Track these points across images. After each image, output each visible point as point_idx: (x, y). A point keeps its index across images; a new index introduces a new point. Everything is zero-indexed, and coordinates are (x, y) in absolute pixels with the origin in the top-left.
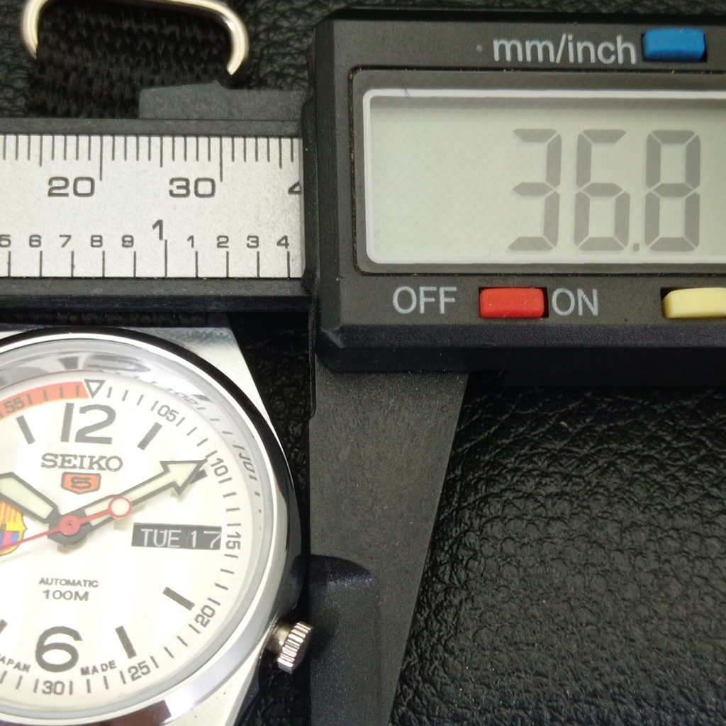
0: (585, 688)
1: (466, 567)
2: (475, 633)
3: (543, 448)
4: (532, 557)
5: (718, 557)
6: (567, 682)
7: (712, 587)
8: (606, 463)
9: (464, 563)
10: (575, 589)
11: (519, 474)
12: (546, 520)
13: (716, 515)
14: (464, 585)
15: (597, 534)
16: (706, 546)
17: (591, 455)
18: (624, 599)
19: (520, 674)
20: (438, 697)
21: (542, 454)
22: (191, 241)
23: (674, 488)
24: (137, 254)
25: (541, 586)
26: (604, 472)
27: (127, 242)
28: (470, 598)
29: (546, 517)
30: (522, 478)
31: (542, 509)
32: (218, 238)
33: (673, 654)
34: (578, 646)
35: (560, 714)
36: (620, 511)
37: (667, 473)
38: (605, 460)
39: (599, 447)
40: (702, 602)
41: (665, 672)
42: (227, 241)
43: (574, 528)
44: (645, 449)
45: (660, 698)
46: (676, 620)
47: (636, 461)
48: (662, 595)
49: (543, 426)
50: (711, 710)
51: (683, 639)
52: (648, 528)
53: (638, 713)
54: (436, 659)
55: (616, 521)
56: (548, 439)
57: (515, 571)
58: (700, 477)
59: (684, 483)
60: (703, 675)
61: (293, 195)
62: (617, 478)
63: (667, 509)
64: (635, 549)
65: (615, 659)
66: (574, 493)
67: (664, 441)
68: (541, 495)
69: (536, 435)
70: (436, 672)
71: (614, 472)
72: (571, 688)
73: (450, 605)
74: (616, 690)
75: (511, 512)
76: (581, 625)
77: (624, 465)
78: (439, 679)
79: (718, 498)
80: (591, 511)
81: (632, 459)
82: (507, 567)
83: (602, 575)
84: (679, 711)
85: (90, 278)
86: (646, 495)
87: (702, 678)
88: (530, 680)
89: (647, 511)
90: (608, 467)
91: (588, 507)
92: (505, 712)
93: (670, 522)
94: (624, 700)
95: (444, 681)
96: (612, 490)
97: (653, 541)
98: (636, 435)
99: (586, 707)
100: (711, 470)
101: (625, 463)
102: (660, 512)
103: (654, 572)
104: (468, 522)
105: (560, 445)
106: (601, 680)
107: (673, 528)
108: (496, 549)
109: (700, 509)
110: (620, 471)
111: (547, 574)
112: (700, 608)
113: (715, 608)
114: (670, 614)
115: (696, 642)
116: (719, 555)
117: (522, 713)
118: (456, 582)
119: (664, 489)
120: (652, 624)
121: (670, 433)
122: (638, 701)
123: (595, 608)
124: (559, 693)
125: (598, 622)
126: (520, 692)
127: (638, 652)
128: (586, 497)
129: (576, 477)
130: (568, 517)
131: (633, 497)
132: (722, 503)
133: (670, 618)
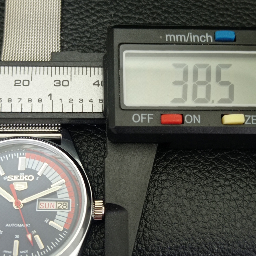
4: (157, 201)
6: (168, 243)
10: (171, 212)
13: (218, 187)
16: (214, 198)
17: (177, 167)
18: (187, 215)
19: (152, 240)
23: (204, 178)
25: (160, 211)
26: (181, 172)
27: (40, 101)
29: (162, 188)
32: (70, 100)
33: (203, 234)
34: (172, 231)
35: (165, 253)
36: (186, 185)
37: (202, 173)
38: (181, 168)
39: (179, 164)
40: (213, 216)
41: (200, 239)
42: (73, 100)
43: (171, 191)
45: (199, 248)
46: (204, 222)
47: (192, 169)
50: (216, 252)
51: (207, 229)
52: (196, 191)
53: (191, 253)
55: (185, 189)
56: (163, 161)
57: (151, 205)
60: (213, 241)
63: (202, 185)
65: (184, 235)
66: (171, 180)
67: (201, 162)
68: (160, 180)
71: (184, 172)
72: (170, 245)
74: (184, 246)
76: (173, 224)
77: (188, 170)
79: (219, 181)
82: (148, 204)
84: (205, 253)
87: (213, 242)
88: (156, 242)
89: (195, 185)
91: (175, 184)
92: (147, 253)
94: (187, 249)
97: (197, 196)
98: (191, 160)
100: (216, 172)
103: (197, 206)
105: (166, 163)
106: (179, 242)
107: (203, 192)
109: (213, 185)
111: (162, 206)
115: (211, 230)
117: (153, 253)
119: (201, 179)
120: (196, 223)
121: (203, 160)
122: (192, 249)
123: (178, 218)
124: (165, 246)
125: (178, 223)
126: (152, 246)
127: (192, 233)
128: (175, 181)
129: (172, 174)
130: (169, 187)
131: (190, 181)
132: (220, 183)
133: (202, 221)
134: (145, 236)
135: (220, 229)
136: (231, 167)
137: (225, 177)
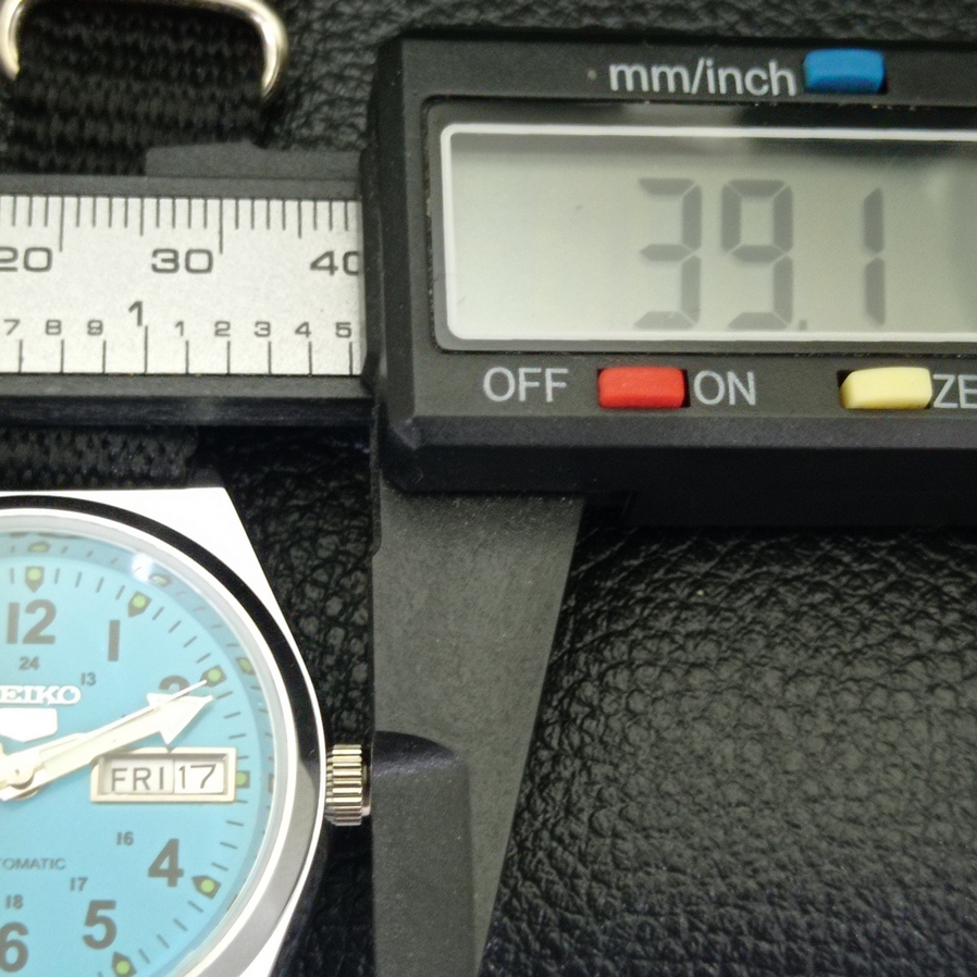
0: (735, 888)
1: (581, 729)
2: (592, 816)
3: (683, 572)
4: (667, 717)
5: (909, 718)
6: (709, 880)
7: (902, 756)
8: (765, 591)
9: (578, 722)
10: (723, 757)
11: (652, 605)
12: (686, 667)
13: (908, 662)
14: (578, 752)
15: (753, 685)
16: (894, 702)
17: (745, 581)
18: (787, 772)
19: (649, 870)
20: (542, 898)
21: (681, 580)
22: (179, 329)
23: (853, 625)
24: (107, 344)
25: (678, 754)
26: (761, 604)
27: (95, 328)
28: (585, 767)
29: (685, 663)
30: (655, 612)
31: (680, 652)
32: (216, 326)
34: (725, 833)
35: (701, 921)
36: (783, 654)
37: (846, 605)
38: (765, 587)
39: (757, 571)
40: (888, 776)
41: (838, 866)
42: (228, 328)
43: (722, 677)
44: (817, 573)
46: (853, 800)
47: (805, 589)
48: (837, 766)
49: (683, 543)
50: (899, 918)
51: (862, 824)
52: (820, 677)
53: (802, 921)
54: (541, 848)
55: (778, 668)
56: (689, 559)
57: (644, 733)
58: (887, 611)
59: (867, 619)
61: (316, 272)
62: (780, 611)
63: (844, 654)
64: (802, 706)
65: (774, 850)
66: (722, 632)
67: (840, 562)
68: (679, 633)
69: (672, 555)
70: (540, 866)
71: (775, 603)
72: (717, 887)
73: (559, 779)
74: (775, 891)
75: (640, 655)
76: (730, 805)
77: (789, 594)
78: (544, 876)
79: (910, 639)
80: (744, 655)
81: (799, 586)
82: (634, 729)
83: (758, 741)
84: (857, 919)
85: (45, 374)
86: (815, 635)
87: (886, 876)
88: (663, 876)
89: (817, 655)
90: (768, 598)
91: (740, 650)
92: (629, 919)
93: (848, 671)
94: (785, 904)
95: (551, 878)
96: (772, 627)
97: (825, 695)
98: (805, 555)
99: (736, 912)
100: (903, 601)
101: (789, 591)
102: (835, 658)
103: (827, 737)
104: (584, 669)
105: (704, 567)
106: (755, 878)
107: (852, 679)
108: (620, 704)
109: (888, 653)
110: (782, 602)
111: (686, 737)
112: (885, 784)
114: (847, 792)
115: (880, 830)
116: (910, 715)
117: (651, 920)
118: (567, 747)
119: (841, 626)
120: (822, 804)
121: (849, 553)
122: (804, 905)
123: (748, 784)
124: (700, 893)
125: (752, 801)
126: (650, 892)
127: (804, 842)
128: (739, 637)
129: (726, 610)
130: (714, 663)
131: (799, 637)
132: (916, 645)
133: (846, 797)
134: (622, 852)
135: (916, 824)
136: (958, 580)
137: (935, 620)
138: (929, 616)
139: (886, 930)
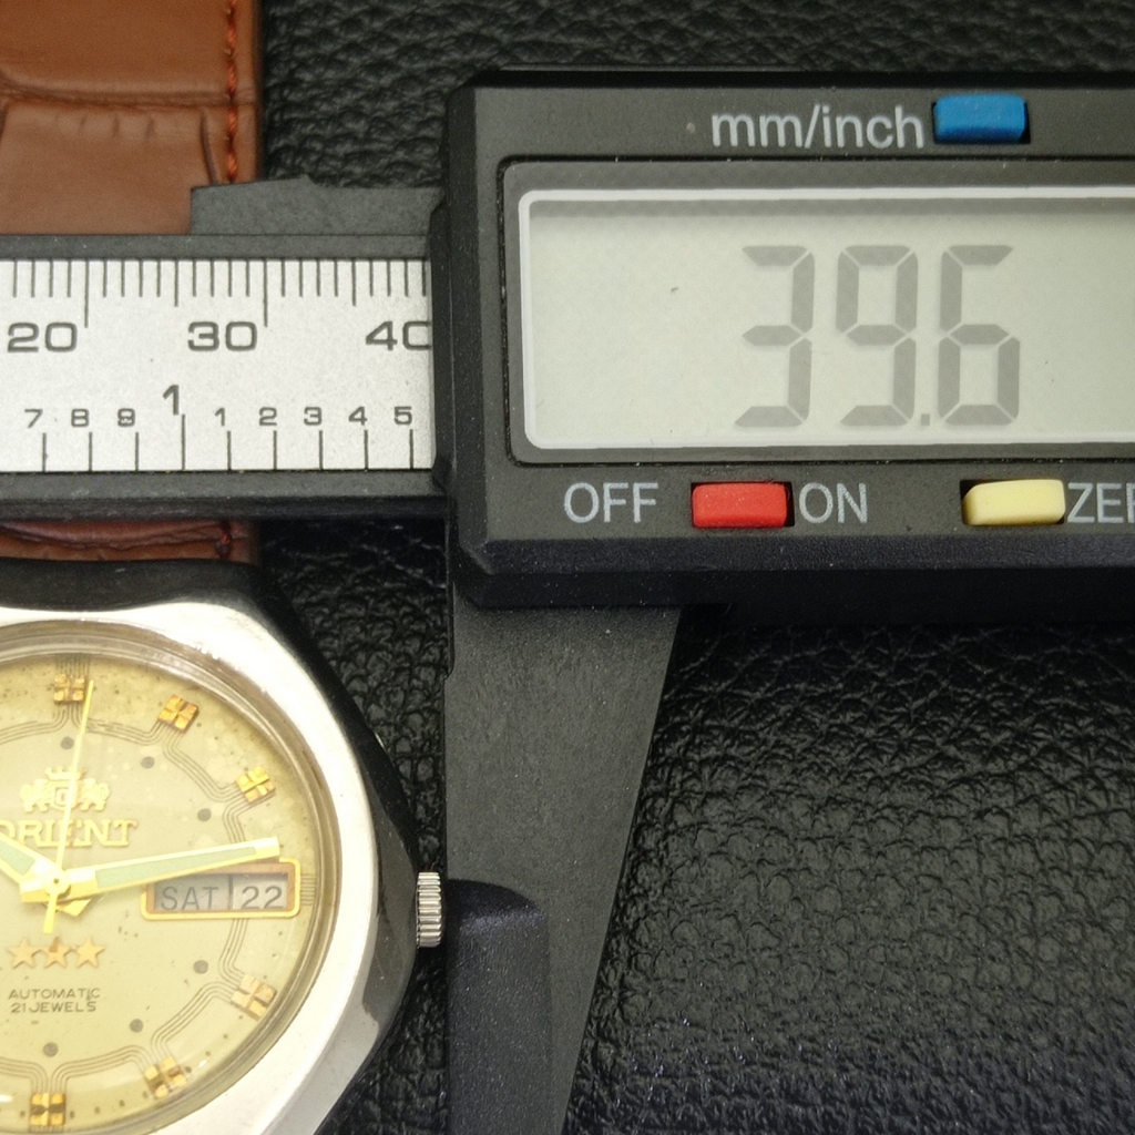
0: (762, 1042)
3: (696, 692)
5: (956, 848)
8: (789, 711)
12: (701, 797)
15: (777, 816)
22: (220, 416)
24: (140, 437)
31: (694, 781)
48: (874, 904)
58: (930, 731)
59: (905, 740)
61: (373, 346)
69: (684, 673)
80: (767, 783)
81: (829, 705)
85: (70, 473)
86: (849, 758)
90: (793, 718)
93: (885, 798)
96: (798, 751)
101: (816, 710)
102: (870, 783)
110: (809, 723)
112: (931, 922)
113: (954, 922)
114: (887, 933)
116: (958, 844)
138: (977, 735)
139: (936, 1088)
